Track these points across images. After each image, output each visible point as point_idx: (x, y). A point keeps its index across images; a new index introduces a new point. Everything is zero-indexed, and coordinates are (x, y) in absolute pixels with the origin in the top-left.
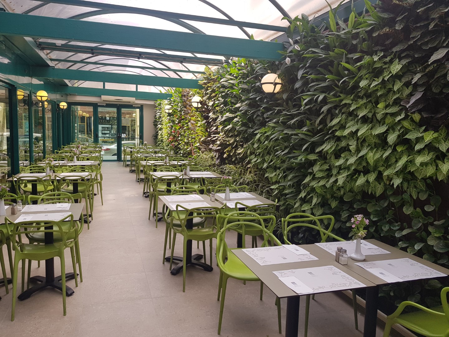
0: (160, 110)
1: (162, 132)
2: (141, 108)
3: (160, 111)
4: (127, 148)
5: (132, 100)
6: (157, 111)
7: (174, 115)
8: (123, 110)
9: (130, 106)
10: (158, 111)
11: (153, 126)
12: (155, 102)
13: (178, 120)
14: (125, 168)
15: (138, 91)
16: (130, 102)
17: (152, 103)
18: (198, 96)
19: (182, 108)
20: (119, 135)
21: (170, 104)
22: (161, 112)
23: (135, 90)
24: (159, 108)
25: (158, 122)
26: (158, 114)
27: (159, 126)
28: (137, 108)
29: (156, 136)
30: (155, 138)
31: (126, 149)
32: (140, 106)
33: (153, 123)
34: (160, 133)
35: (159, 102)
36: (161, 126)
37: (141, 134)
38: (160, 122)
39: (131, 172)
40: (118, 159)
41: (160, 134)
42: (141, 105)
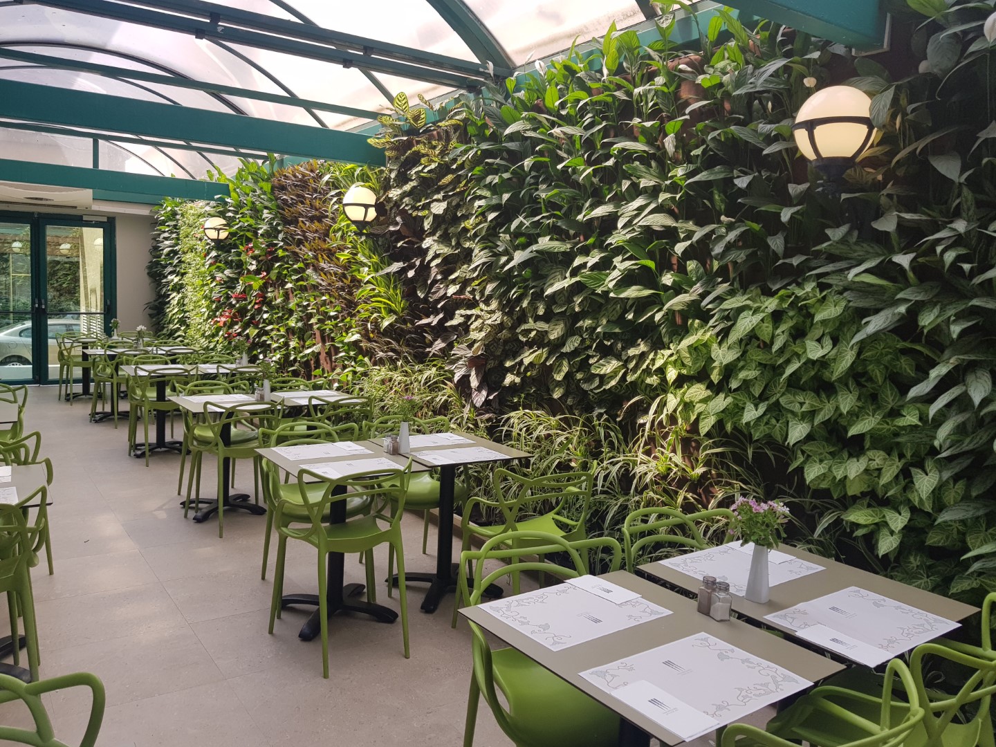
0: (172, 233)
1: (183, 298)
2: (109, 226)
3: (174, 236)
4: (75, 344)
5: (80, 197)
6: (162, 236)
7: (241, 247)
8: (51, 232)
9: (74, 219)
10: (166, 235)
11: (147, 280)
12: (156, 208)
13: (254, 262)
14: (67, 406)
15: (101, 168)
16: (76, 207)
17: (144, 211)
18: (362, 186)
19: (278, 225)
20: (40, 304)
21: (222, 214)
22: (178, 239)
23: (91, 166)
24: (168, 226)
25: (165, 267)
26: (167, 243)
27: (170, 277)
28: (97, 225)
29: (157, 309)
30: (155, 312)
31: (72, 347)
32: (105, 219)
33: (147, 271)
34: (177, 299)
35: (169, 209)
36: (178, 278)
37: (109, 303)
38: (175, 266)
39: (96, 422)
40: (37, 377)
41: (175, 302)
42: (108, 218)
